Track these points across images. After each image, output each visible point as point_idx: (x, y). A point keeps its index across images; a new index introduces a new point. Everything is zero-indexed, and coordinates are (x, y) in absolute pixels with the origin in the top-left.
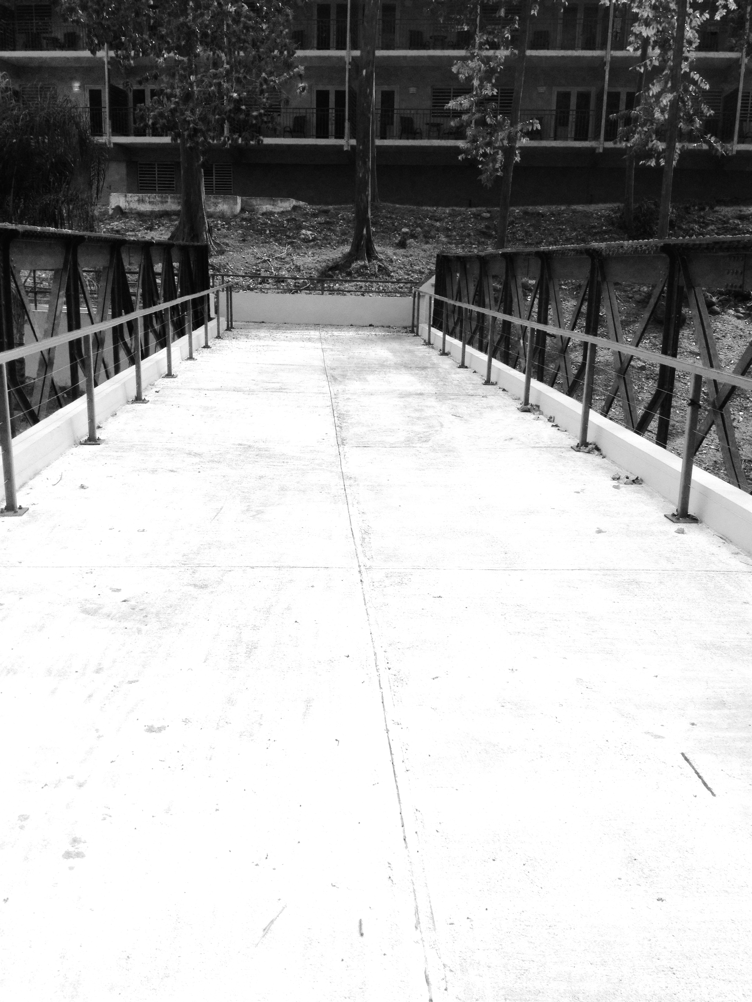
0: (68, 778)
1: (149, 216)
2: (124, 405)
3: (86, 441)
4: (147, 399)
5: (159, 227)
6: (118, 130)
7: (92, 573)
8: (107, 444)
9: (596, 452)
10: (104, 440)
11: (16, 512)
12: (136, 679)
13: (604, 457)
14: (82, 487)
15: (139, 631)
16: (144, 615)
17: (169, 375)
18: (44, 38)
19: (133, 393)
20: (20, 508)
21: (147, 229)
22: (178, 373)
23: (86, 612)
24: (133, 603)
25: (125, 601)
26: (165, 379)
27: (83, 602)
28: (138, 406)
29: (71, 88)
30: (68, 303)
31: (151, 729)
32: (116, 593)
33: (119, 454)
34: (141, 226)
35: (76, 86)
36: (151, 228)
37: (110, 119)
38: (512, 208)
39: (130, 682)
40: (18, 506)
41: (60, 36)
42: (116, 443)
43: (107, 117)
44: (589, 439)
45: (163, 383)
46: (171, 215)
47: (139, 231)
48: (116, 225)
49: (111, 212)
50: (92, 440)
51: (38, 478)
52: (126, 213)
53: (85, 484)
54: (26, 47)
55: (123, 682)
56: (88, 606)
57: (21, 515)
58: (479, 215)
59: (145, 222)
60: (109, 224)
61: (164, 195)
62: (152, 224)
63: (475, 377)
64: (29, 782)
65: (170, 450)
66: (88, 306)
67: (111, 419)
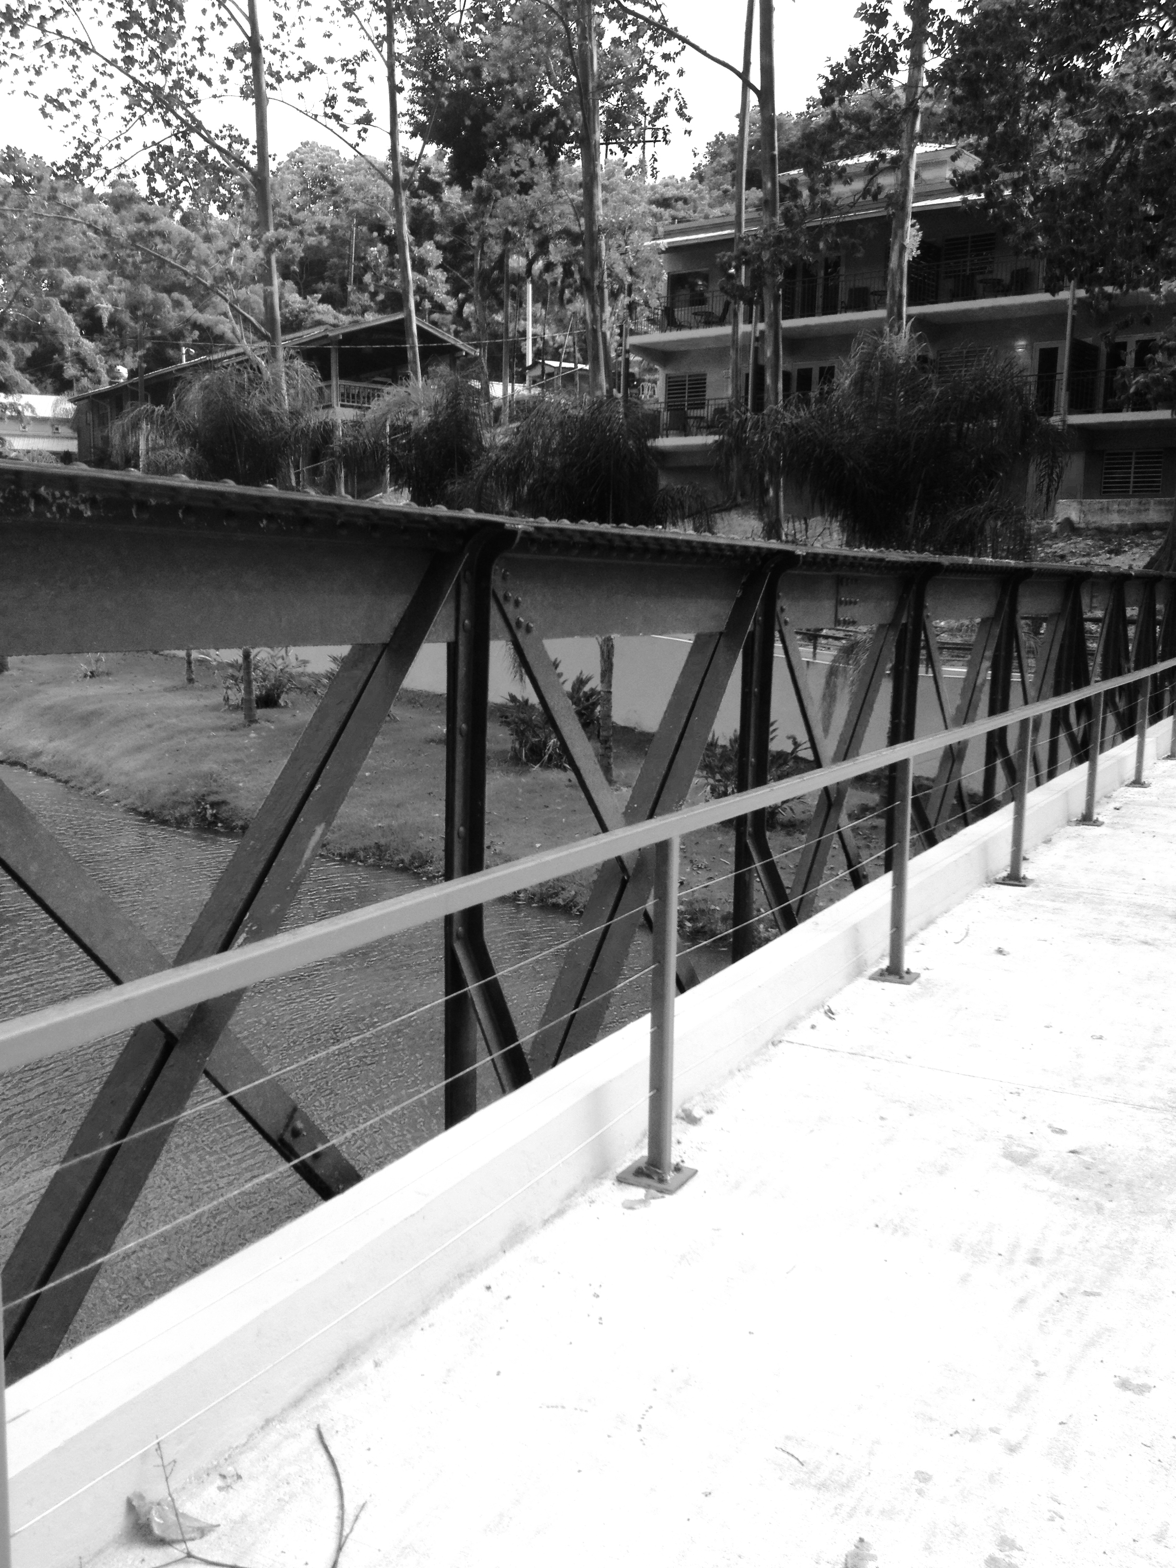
0: (991, 1430)
1: (1117, 533)
2: (1063, 827)
3: (1004, 879)
4: (1101, 819)
5: (1132, 548)
6: (1079, 404)
7: (1019, 1094)
8: (1037, 886)
10: (1032, 881)
11: (901, 977)
12: (1095, 1290)
14: (1000, 951)
15: (1100, 1209)
16: (1107, 1182)
17: (1138, 782)
18: (981, 281)
19: (1080, 808)
20: (908, 972)
21: (1110, 552)
22: (1150, 780)
23: (1010, 1156)
24: (1087, 1158)
25: (1073, 1152)
26: (1130, 789)
27: (1007, 1140)
28: (1088, 831)
29: (1013, 349)
30: (994, 668)
31: (1125, 1385)
32: (1058, 1136)
33: (1057, 905)
34: (1101, 548)
35: (1021, 346)
36: (1117, 552)
37: (1068, 390)
39: (1087, 1294)
40: (905, 969)
41: (1004, 275)
42: (1051, 886)
43: (1064, 387)
45: (1128, 795)
46: (1152, 530)
47: (1098, 555)
48: (1060, 546)
49: (1054, 528)
50: (1014, 878)
51: (932, 928)
52: (1079, 529)
53: (1006, 949)
54: (954, 297)
55: (1075, 1289)
56: (1015, 1148)
57: (908, 983)
59: (1109, 541)
60: (1051, 547)
61: (1144, 500)
62: (1119, 544)
64: (931, 1419)
65: (1141, 906)
66: (1022, 672)
67: (1042, 848)
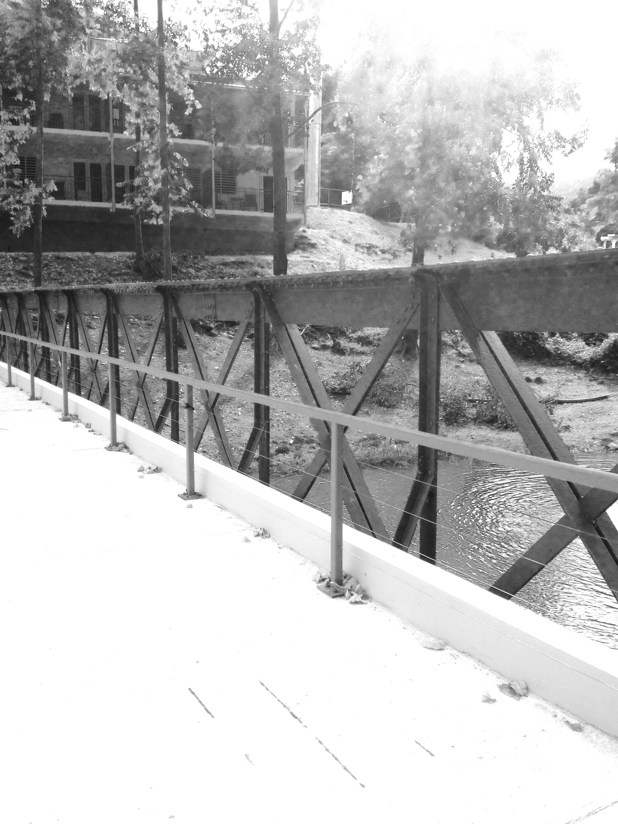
9: (125, 450)
13: (131, 454)
38: (44, 254)
44: (119, 440)
58: (17, 258)
63: (22, 394)
